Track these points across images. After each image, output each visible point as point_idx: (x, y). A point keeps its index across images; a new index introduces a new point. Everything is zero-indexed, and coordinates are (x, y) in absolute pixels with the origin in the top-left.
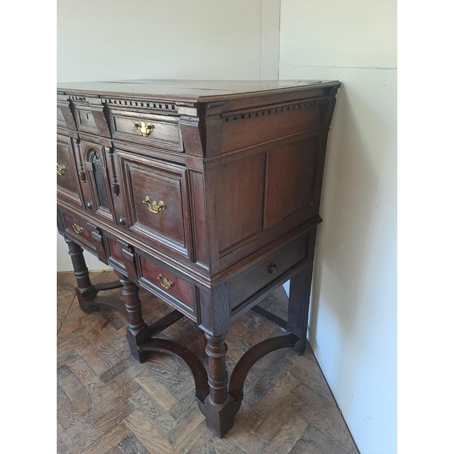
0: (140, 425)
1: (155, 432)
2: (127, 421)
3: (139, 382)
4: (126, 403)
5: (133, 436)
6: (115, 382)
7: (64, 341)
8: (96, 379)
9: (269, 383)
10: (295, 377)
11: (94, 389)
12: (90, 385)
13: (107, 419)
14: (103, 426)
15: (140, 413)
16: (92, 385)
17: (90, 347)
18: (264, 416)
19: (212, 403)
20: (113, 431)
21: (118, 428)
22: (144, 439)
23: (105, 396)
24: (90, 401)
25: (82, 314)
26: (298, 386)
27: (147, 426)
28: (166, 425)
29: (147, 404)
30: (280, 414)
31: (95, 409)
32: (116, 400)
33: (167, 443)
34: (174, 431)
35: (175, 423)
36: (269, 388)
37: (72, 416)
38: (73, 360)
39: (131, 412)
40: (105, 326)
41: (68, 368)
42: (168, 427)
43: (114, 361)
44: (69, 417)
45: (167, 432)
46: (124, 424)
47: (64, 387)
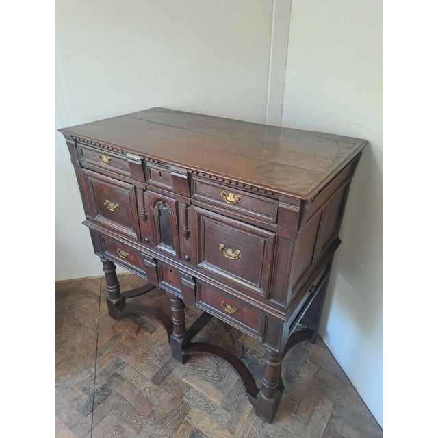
0: (201, 420)
1: (215, 425)
2: (188, 418)
3: (187, 382)
4: (182, 402)
5: (198, 431)
6: (166, 384)
7: (106, 350)
8: (149, 384)
9: (295, 371)
10: (314, 363)
11: (150, 393)
12: (145, 389)
13: (171, 419)
14: (170, 425)
15: (197, 410)
16: (147, 389)
17: (131, 353)
18: (299, 401)
19: (265, 398)
20: (180, 429)
21: (183, 426)
22: (208, 432)
23: (162, 398)
24: (151, 405)
25: (113, 321)
26: (318, 370)
27: (207, 420)
28: (222, 418)
29: (200, 402)
30: (310, 396)
31: (158, 411)
32: (173, 400)
33: (228, 434)
34: (231, 422)
35: (229, 415)
36: (296, 376)
37: (140, 420)
38: (121, 367)
39: (189, 409)
40: (138, 331)
41: (119, 376)
42: (224, 419)
43: (159, 365)
44: (137, 421)
45: (225, 424)
46: (187, 421)
47: (123, 394)
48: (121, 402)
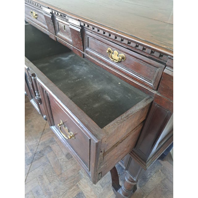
0: (86, 187)
1: (93, 193)
2: (79, 183)
4: (78, 173)
5: (82, 193)
6: (73, 160)
7: (48, 131)
8: (64, 157)
9: (149, 175)
10: (163, 173)
11: (63, 162)
12: (61, 159)
13: (70, 181)
14: (68, 184)
15: (85, 180)
16: (62, 160)
18: (147, 194)
19: (122, 195)
20: (73, 189)
21: (75, 187)
22: (87, 196)
23: (68, 167)
24: (61, 169)
26: (165, 179)
27: (89, 189)
28: (98, 190)
30: (155, 194)
31: (64, 174)
32: (74, 170)
34: (102, 194)
35: (102, 190)
36: (149, 178)
37: (53, 176)
38: (53, 143)
39: (81, 179)
41: (50, 147)
42: (99, 191)
44: (52, 176)
45: (99, 194)
46: (77, 185)
47: (49, 159)
48: (47, 162)
